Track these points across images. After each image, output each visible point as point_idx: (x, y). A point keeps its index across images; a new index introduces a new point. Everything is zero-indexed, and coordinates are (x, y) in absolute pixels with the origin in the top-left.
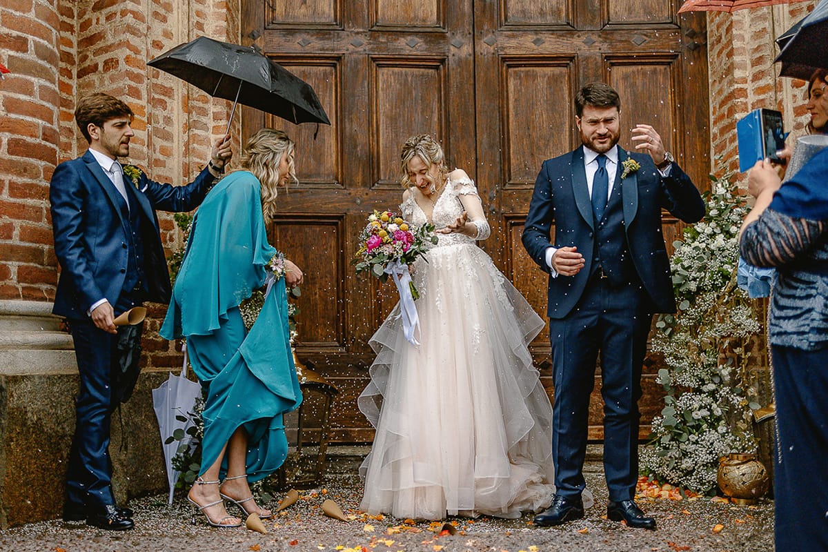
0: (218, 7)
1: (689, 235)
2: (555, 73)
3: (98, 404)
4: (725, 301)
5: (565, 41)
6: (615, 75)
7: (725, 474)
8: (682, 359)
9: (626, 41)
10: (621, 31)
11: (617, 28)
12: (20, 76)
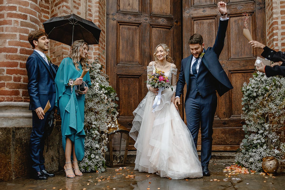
0: (96, 4)
1: (255, 76)
2: (210, 21)
3: (39, 138)
4: (266, 99)
5: (214, 10)
6: (231, 21)
7: (264, 164)
8: (251, 121)
9: (235, 8)
10: (233, 5)
11: (232, 4)
12: (25, 28)
